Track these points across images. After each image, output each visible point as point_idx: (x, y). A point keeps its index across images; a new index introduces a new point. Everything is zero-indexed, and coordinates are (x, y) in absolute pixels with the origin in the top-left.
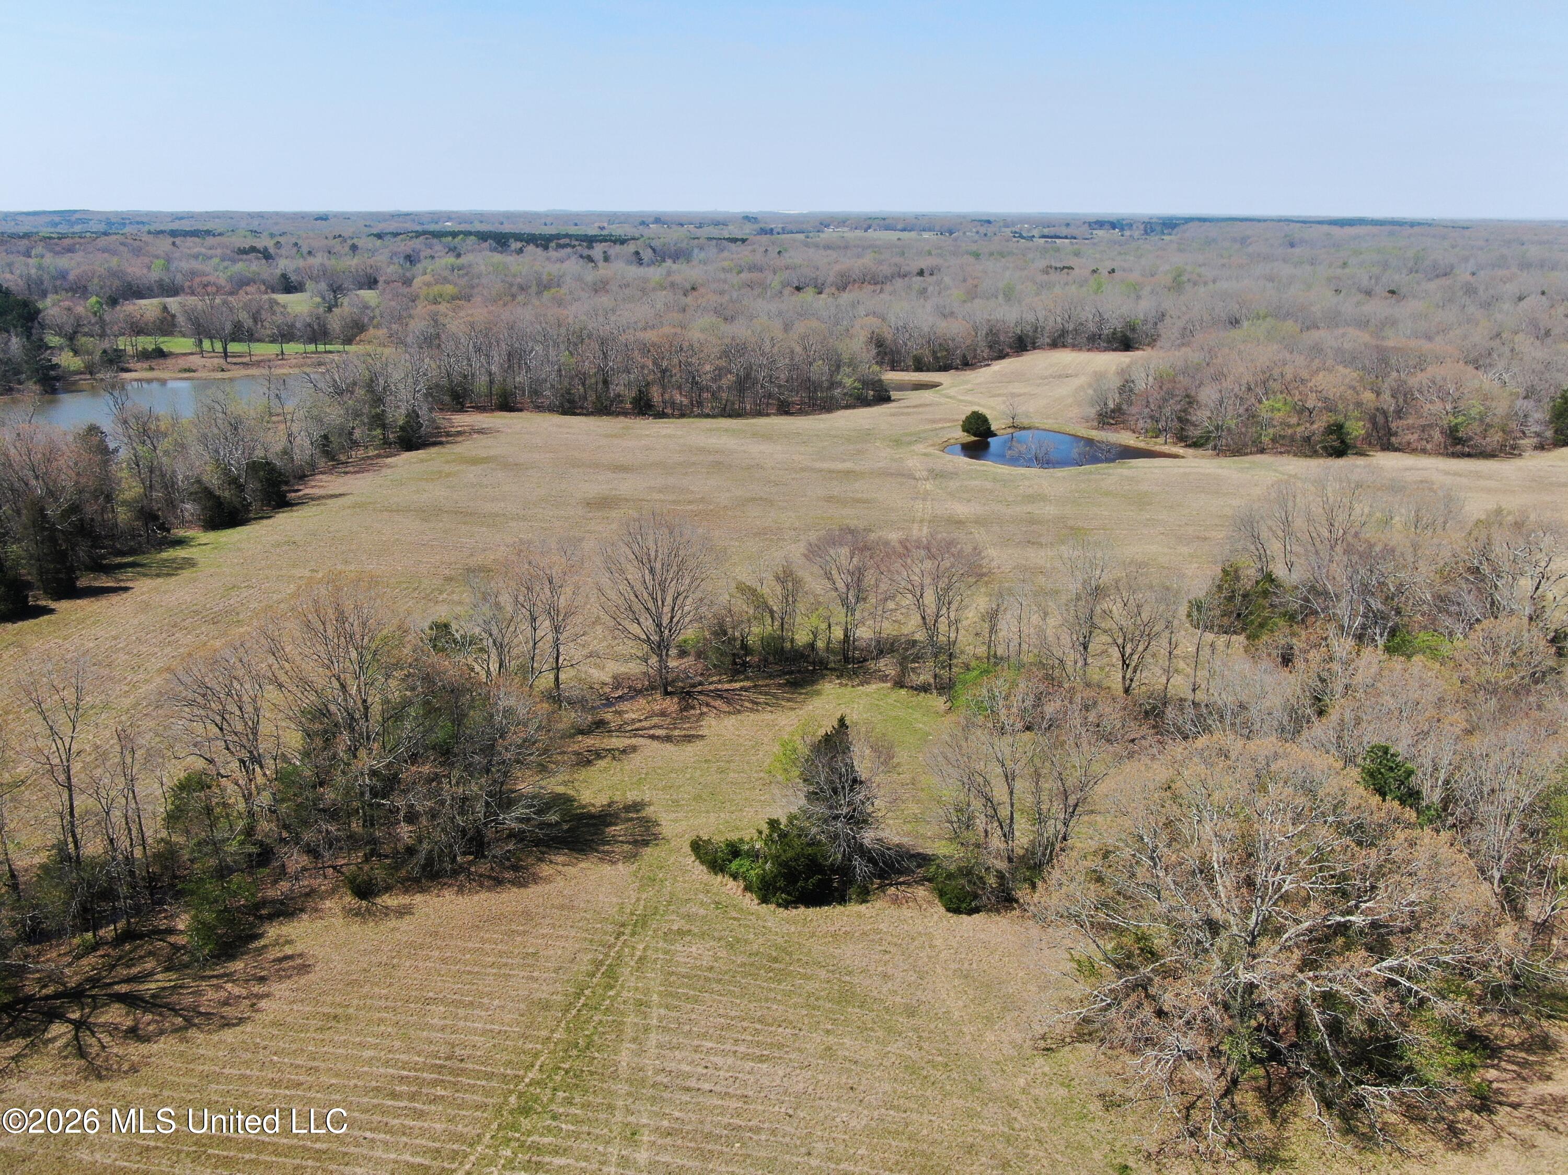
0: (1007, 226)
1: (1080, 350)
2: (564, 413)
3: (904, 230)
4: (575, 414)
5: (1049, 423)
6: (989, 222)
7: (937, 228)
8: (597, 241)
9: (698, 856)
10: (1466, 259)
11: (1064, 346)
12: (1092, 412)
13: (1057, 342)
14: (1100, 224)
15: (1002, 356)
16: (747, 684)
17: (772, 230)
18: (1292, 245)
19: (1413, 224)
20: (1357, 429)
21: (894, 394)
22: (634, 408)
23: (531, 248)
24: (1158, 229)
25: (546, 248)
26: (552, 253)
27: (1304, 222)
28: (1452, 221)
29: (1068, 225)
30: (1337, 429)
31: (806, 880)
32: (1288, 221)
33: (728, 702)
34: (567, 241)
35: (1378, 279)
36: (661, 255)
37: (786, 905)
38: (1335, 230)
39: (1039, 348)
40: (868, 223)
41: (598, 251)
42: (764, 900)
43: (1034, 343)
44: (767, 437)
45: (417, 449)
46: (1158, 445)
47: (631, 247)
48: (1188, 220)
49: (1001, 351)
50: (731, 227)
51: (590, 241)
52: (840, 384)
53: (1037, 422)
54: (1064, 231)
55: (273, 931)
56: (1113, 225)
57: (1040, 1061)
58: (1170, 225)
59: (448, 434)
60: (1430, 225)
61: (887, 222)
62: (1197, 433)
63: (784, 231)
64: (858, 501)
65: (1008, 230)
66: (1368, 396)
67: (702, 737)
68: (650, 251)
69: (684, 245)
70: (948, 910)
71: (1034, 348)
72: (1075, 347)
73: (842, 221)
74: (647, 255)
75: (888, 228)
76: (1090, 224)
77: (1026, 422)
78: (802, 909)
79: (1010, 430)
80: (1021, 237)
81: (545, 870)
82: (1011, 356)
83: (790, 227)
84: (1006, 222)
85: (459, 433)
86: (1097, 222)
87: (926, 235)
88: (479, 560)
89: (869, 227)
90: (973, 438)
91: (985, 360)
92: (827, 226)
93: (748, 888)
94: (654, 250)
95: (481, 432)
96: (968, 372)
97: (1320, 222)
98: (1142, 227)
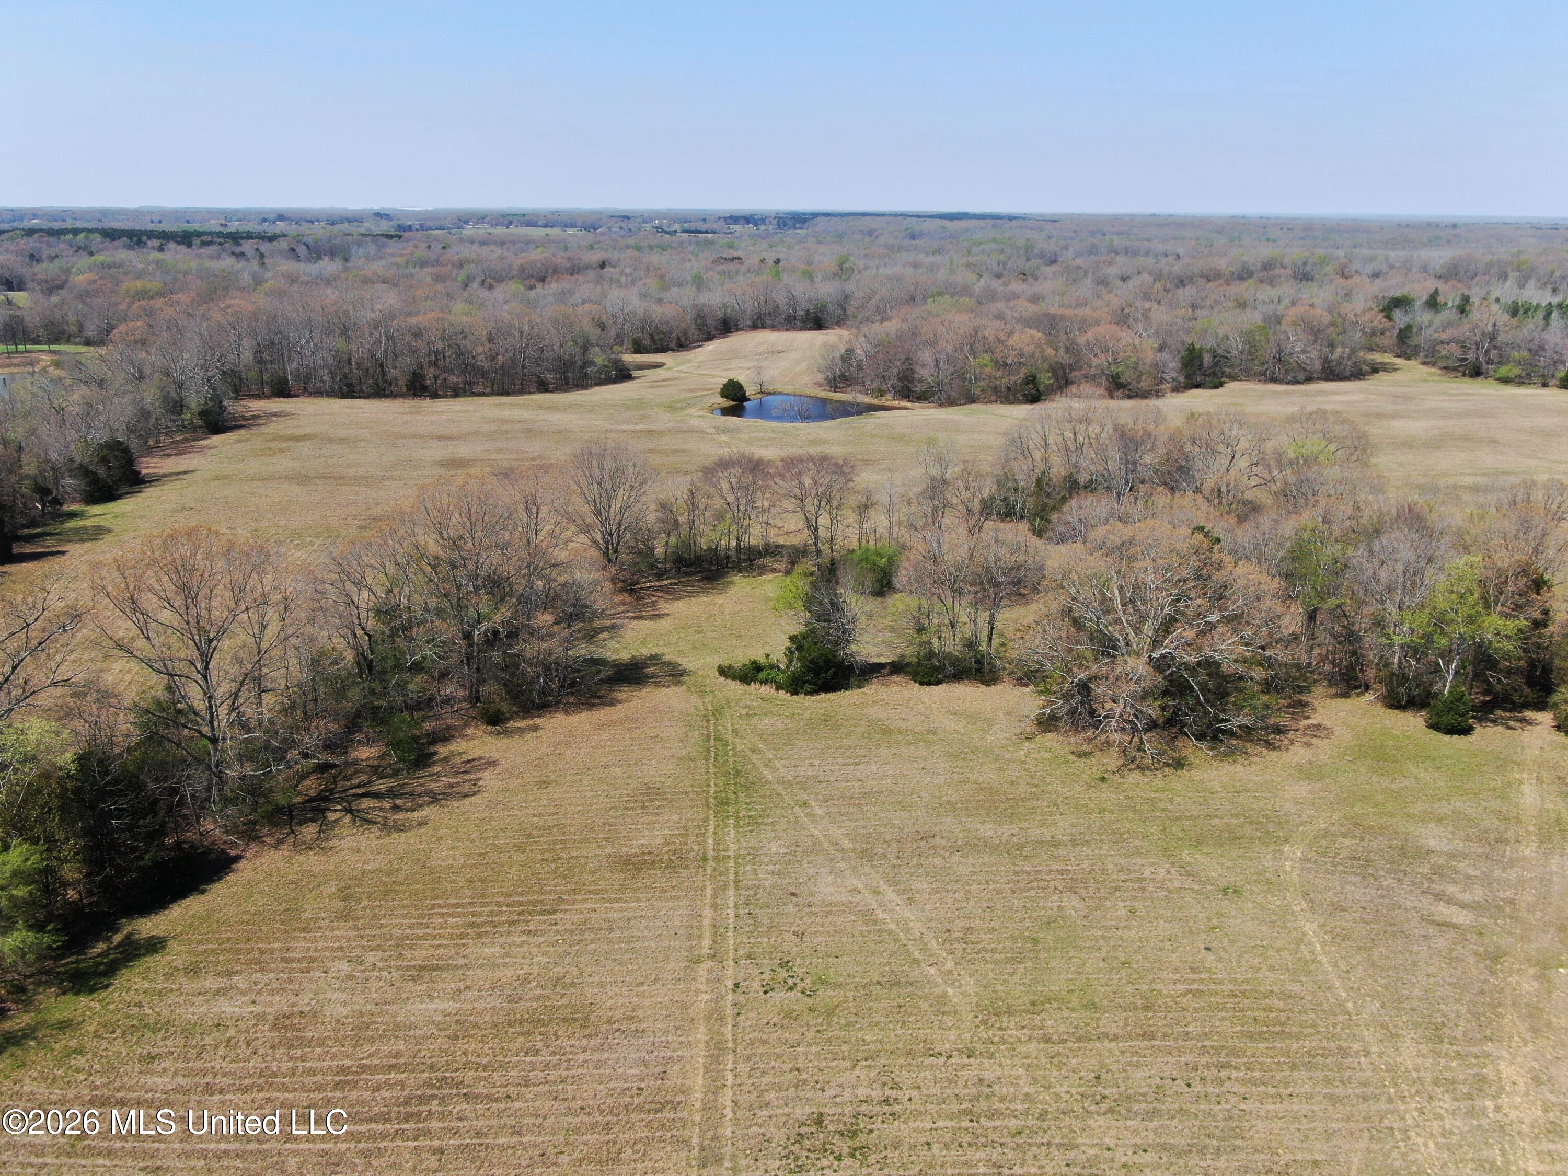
0: (645, 222)
1: (779, 330)
2: (344, 396)
3: (546, 226)
4: (353, 397)
5: (789, 389)
6: (628, 218)
7: (579, 224)
8: (243, 238)
9: (727, 677)
10: (1066, 248)
11: (763, 327)
12: (820, 377)
13: (758, 323)
14: (734, 219)
15: (710, 338)
16: (673, 581)
17: (410, 226)
18: (913, 237)
19: (1011, 218)
20: (1046, 379)
21: (635, 374)
22: (408, 389)
23: (172, 245)
24: (790, 223)
25: (189, 245)
26: (195, 250)
27: (918, 216)
28: (1040, 215)
29: (704, 220)
30: (1031, 380)
31: (826, 672)
32: (904, 215)
33: (668, 593)
34: (209, 238)
35: (1005, 264)
36: (316, 252)
37: (811, 693)
38: (947, 223)
39: (742, 329)
40: (507, 219)
41: (247, 247)
42: (795, 693)
43: (737, 325)
44: (554, 408)
45: (224, 432)
46: (888, 400)
47: (283, 244)
48: (815, 215)
49: (709, 333)
50: (366, 224)
51: (236, 238)
52: (592, 363)
53: (778, 387)
54: (704, 227)
55: (443, 750)
56: (747, 219)
57: (1027, 744)
58: (799, 220)
59: (244, 418)
60: (1024, 219)
61: (527, 218)
62: (919, 388)
63: (422, 227)
64: (676, 451)
65: (648, 226)
66: (1050, 352)
67: (668, 615)
68: (304, 247)
69: (338, 241)
70: (922, 684)
71: (737, 330)
72: (773, 328)
73: (480, 218)
74: (302, 250)
75: (530, 224)
76: (725, 219)
77: (771, 388)
78: (823, 695)
79: (759, 396)
80: (663, 231)
81: (621, 696)
82: (718, 338)
83: (429, 224)
84: (646, 218)
85: (255, 417)
86: (731, 217)
87: (570, 231)
88: (376, 511)
89: (511, 223)
90: (732, 403)
91: (698, 341)
92: (466, 222)
93: (777, 688)
94: (308, 247)
95: (276, 414)
96: (684, 353)
97: (931, 217)
98: (775, 222)
